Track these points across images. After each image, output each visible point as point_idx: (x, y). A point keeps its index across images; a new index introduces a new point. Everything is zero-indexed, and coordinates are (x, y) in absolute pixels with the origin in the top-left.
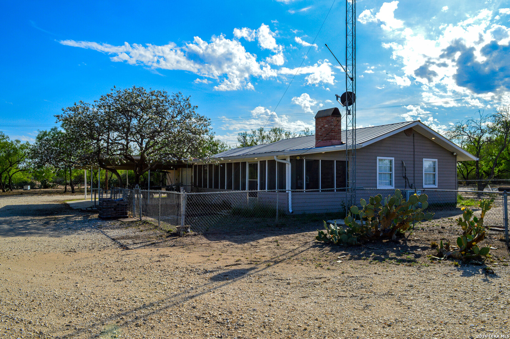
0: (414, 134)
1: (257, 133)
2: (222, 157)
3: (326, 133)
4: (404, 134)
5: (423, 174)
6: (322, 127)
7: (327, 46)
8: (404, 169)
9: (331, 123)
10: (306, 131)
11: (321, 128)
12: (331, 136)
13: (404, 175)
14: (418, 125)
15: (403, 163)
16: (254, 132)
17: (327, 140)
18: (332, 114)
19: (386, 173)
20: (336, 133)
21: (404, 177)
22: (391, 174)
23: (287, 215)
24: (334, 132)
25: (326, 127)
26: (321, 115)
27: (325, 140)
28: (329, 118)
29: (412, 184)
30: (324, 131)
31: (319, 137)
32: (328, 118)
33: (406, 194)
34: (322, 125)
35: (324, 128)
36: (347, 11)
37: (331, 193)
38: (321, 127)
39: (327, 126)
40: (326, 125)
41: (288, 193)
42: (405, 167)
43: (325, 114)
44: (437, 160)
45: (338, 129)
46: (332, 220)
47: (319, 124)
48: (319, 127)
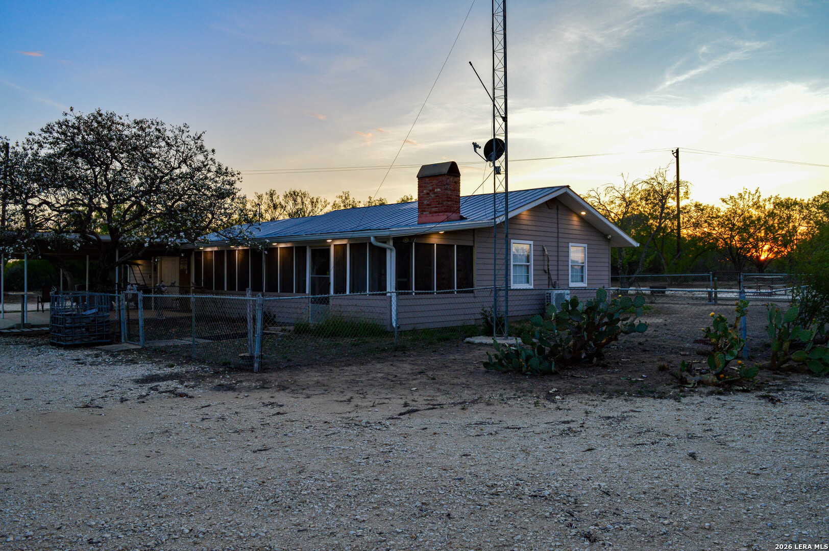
0: (557, 207)
1: (266, 198)
2: (266, 238)
3: (437, 201)
4: (546, 206)
5: (568, 266)
6: (430, 191)
7: (471, 64)
8: (546, 259)
9: (446, 186)
10: (344, 198)
11: (428, 194)
12: (447, 206)
13: (546, 268)
14: (566, 193)
15: (544, 250)
16: (260, 197)
17: (439, 212)
18: (448, 172)
19: (522, 265)
20: (453, 201)
21: (545, 271)
22: (528, 266)
23: (389, 332)
24: (451, 201)
25: (437, 192)
26: (429, 173)
27: (436, 212)
28: (444, 178)
29: (555, 282)
30: (433, 199)
31: (425, 208)
32: (440, 178)
33: (550, 296)
34: (431, 188)
35: (434, 193)
36: (493, 14)
37: (449, 295)
38: (428, 192)
39: (439, 190)
40: (437, 188)
41: (391, 297)
42: (548, 256)
43: (436, 172)
44: (586, 245)
45: (456, 196)
46: (471, 337)
47: (425, 187)
48: (425, 191)
